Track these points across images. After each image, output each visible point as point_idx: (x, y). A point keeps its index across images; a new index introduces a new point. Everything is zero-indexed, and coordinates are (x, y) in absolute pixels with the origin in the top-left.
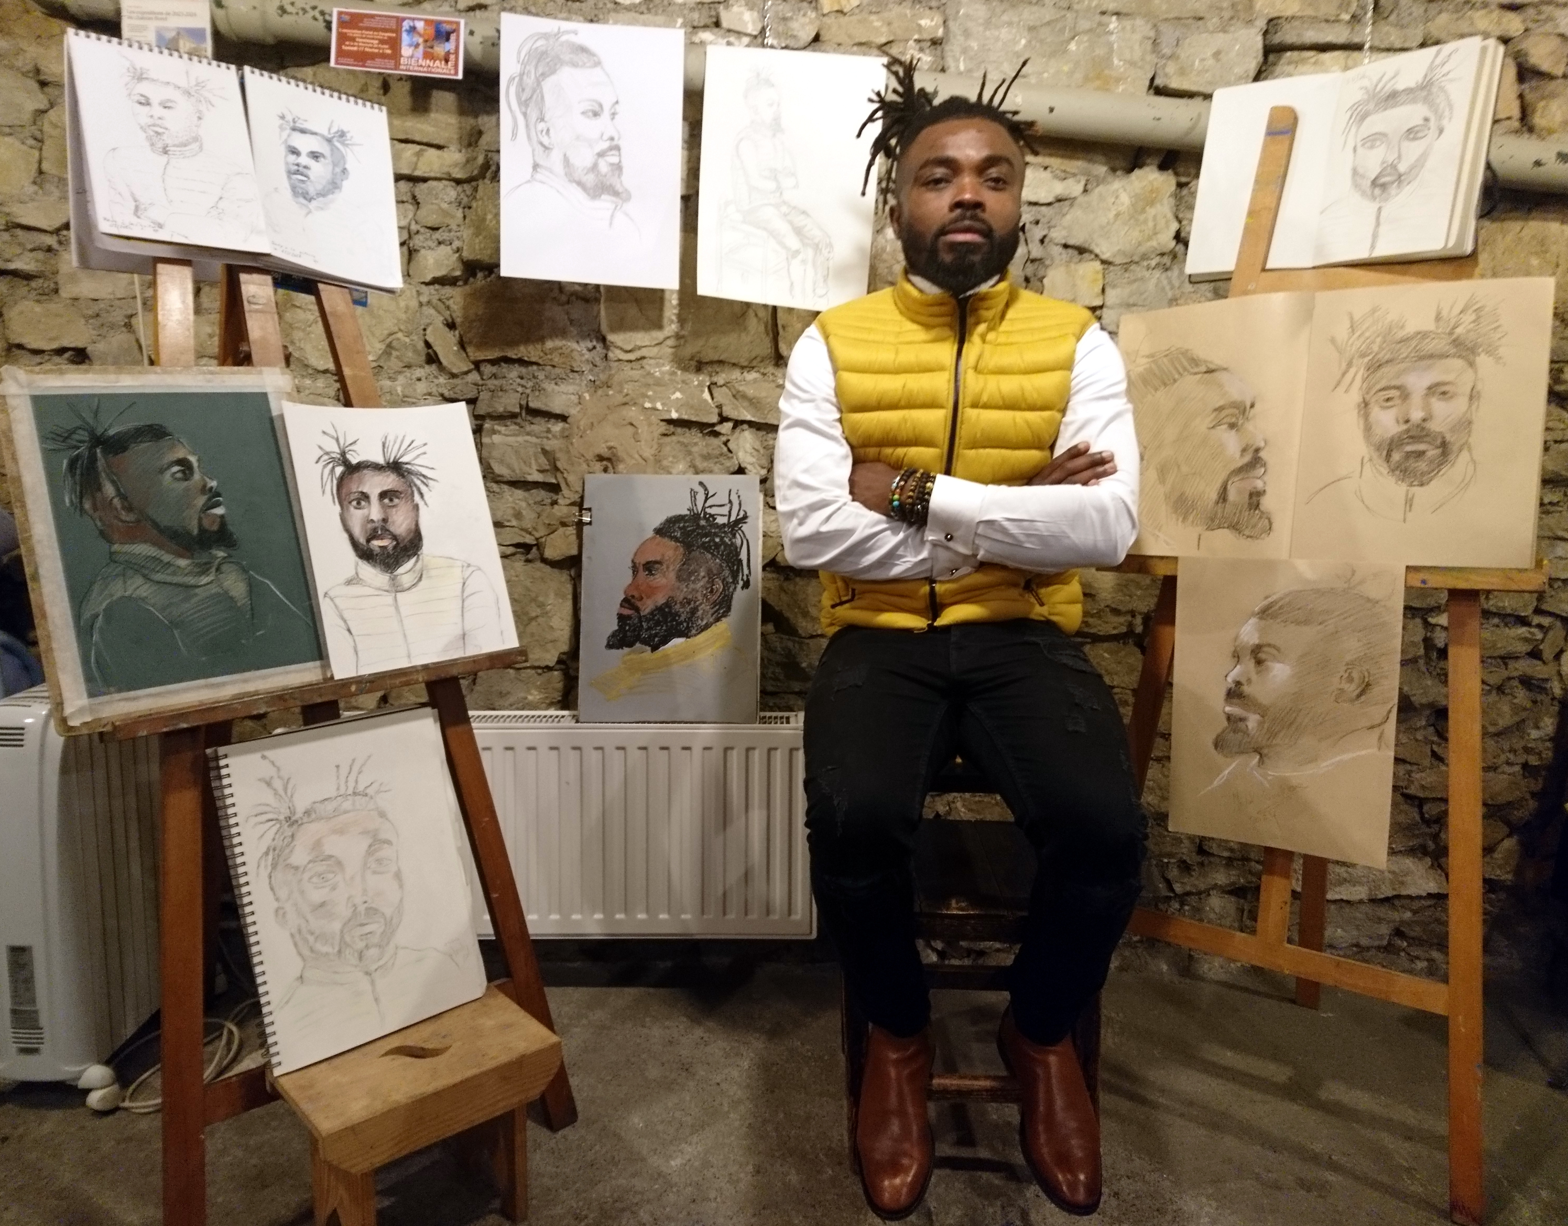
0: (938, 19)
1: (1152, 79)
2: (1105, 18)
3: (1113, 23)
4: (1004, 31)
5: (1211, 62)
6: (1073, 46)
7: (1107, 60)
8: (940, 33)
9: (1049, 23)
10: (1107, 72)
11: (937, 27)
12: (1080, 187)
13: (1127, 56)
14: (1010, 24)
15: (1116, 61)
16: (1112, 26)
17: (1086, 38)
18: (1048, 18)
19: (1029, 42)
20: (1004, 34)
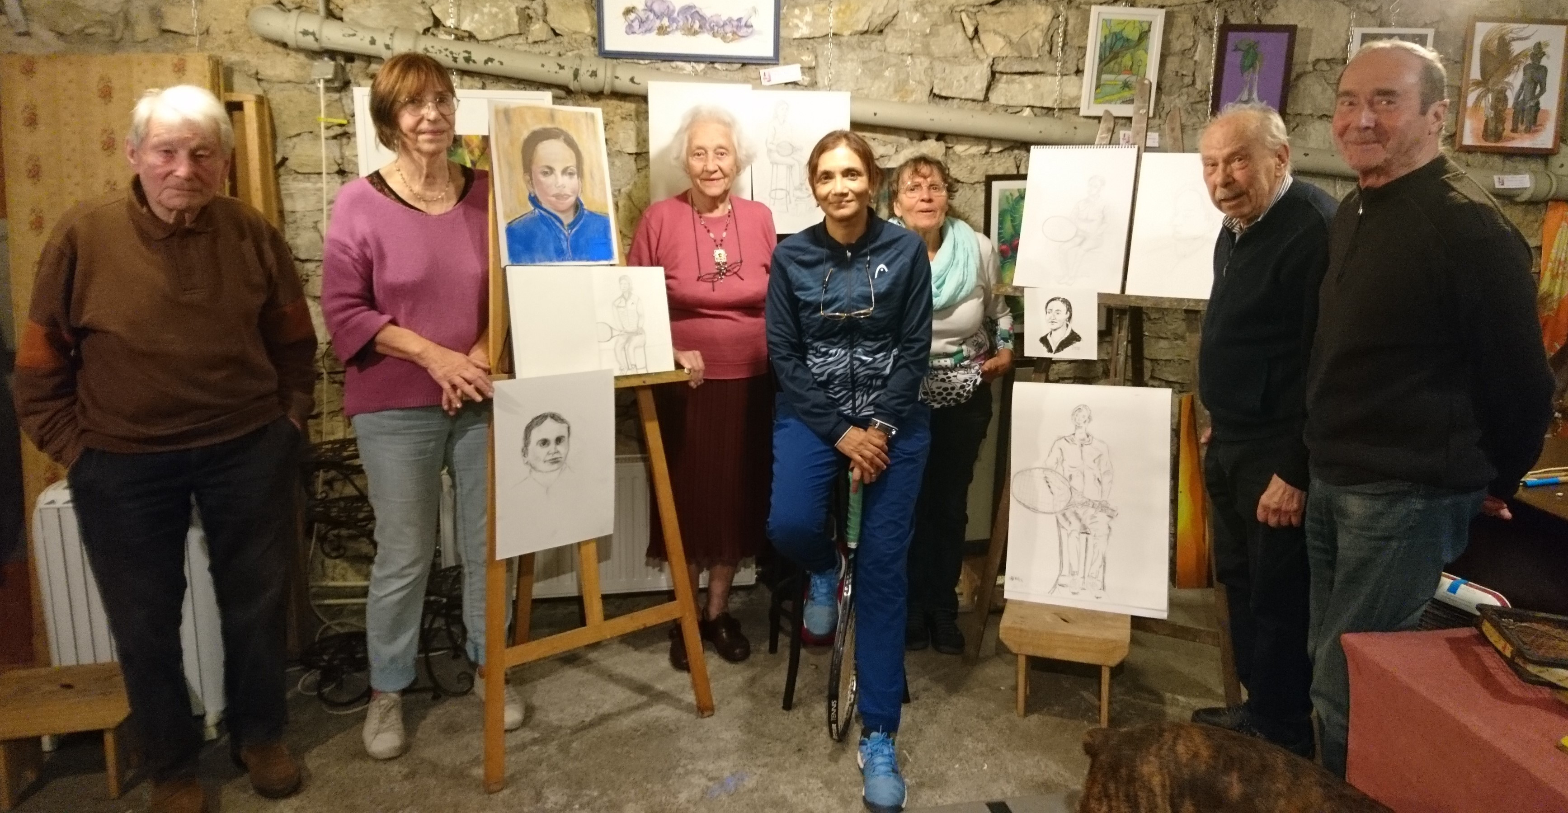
0: (812, 57)
1: (931, 91)
2: (904, 57)
3: (909, 60)
4: (849, 63)
5: (963, 82)
6: (887, 73)
7: (906, 81)
8: (814, 64)
9: (873, 60)
10: (907, 87)
11: (812, 61)
12: (894, 150)
13: (918, 79)
14: (852, 60)
15: (911, 82)
16: (908, 63)
17: (894, 69)
18: (873, 56)
19: (863, 70)
20: (849, 65)
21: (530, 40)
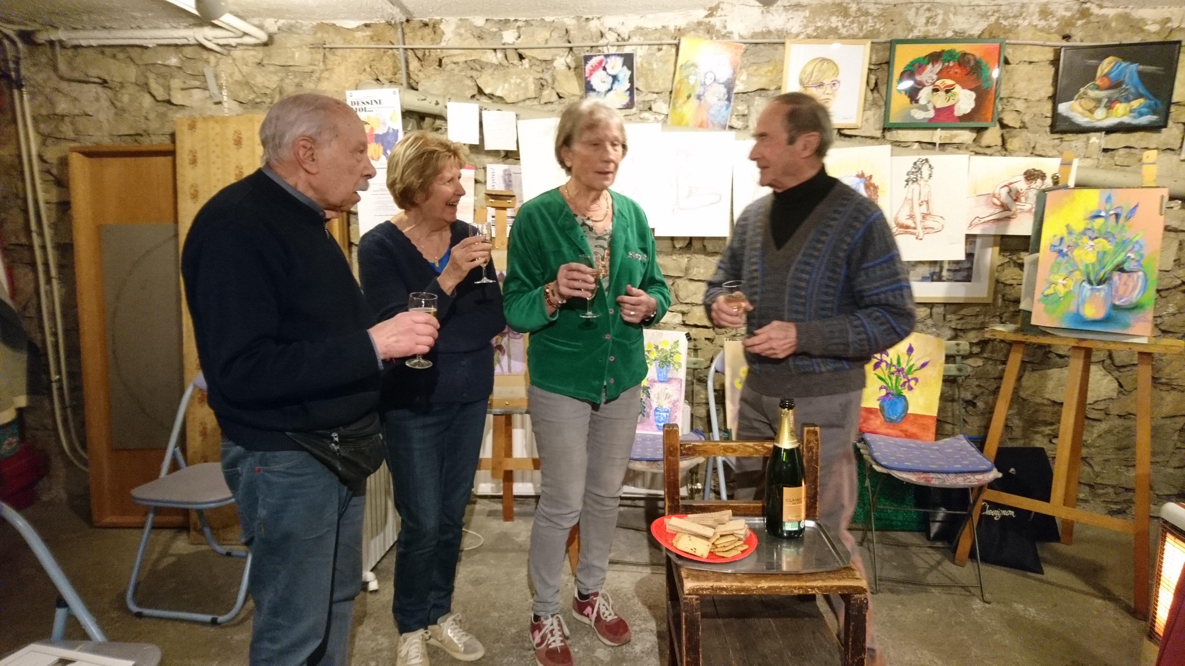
21: (543, 102)
